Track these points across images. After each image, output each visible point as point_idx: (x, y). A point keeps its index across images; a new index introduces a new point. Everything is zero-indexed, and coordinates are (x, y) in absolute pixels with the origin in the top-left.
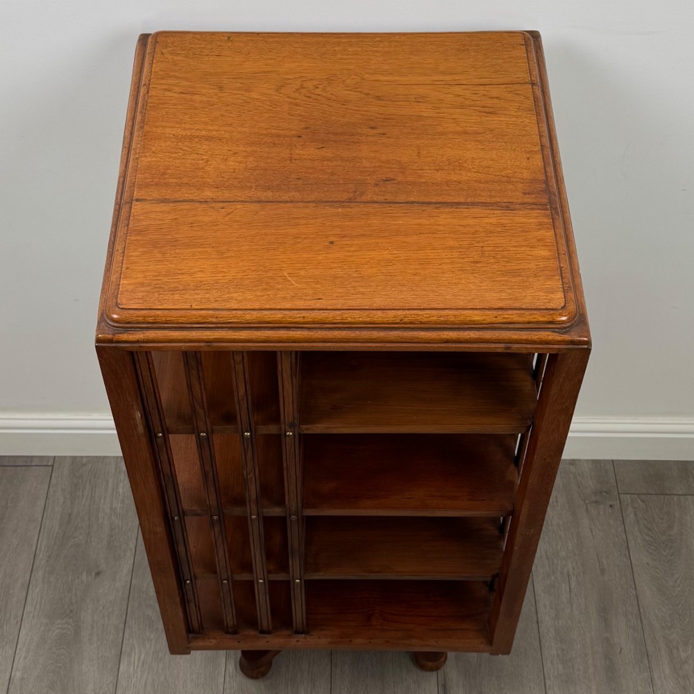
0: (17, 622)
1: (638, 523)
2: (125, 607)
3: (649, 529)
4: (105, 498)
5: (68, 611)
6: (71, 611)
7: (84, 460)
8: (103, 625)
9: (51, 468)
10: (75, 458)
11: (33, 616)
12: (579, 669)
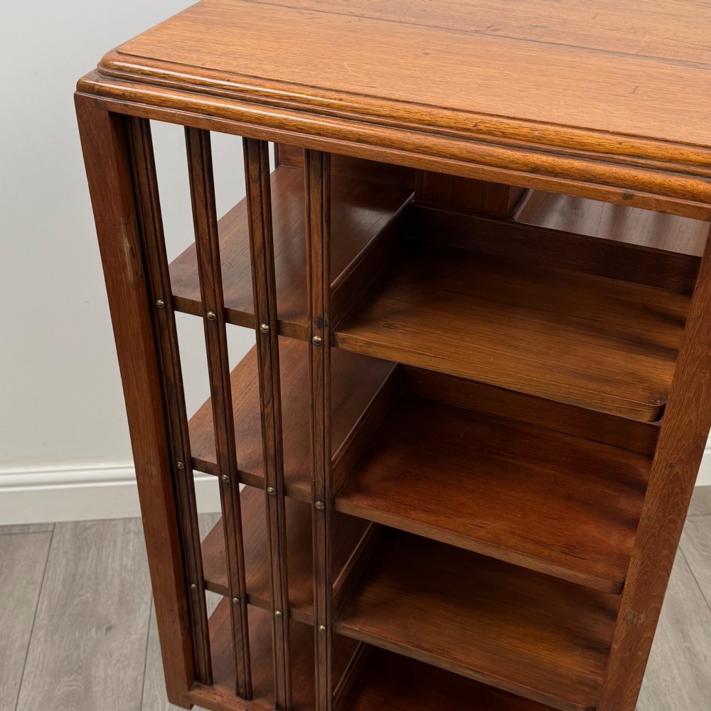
0: (16, 684)
2: (143, 659)
4: (113, 557)
5: (76, 668)
6: (80, 668)
7: (88, 524)
8: (119, 679)
9: (50, 535)
10: (77, 523)
11: (35, 676)
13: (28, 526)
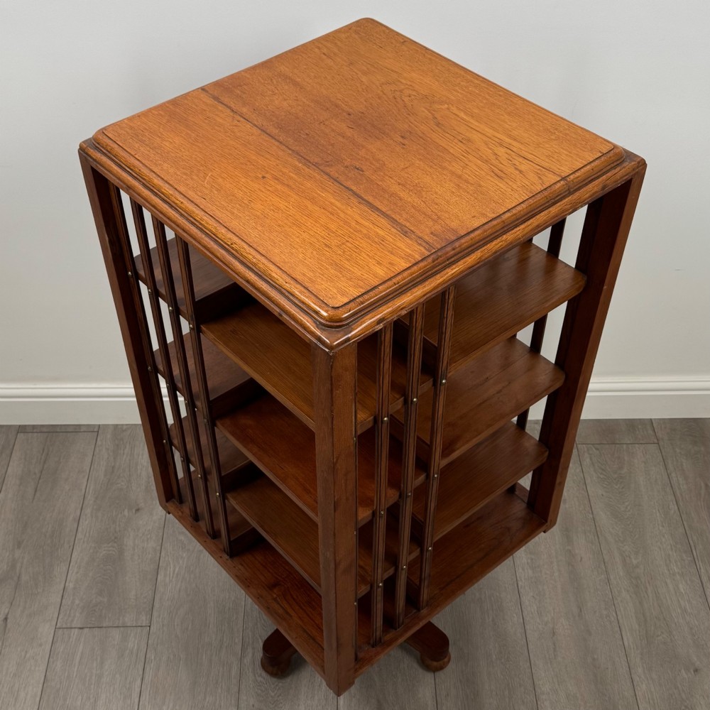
0: (70, 547)
1: (594, 465)
2: (161, 534)
3: (603, 470)
4: (143, 455)
5: (113, 538)
6: (116, 538)
7: (125, 427)
8: (143, 548)
9: (96, 433)
10: (116, 426)
11: (84, 542)
12: (546, 574)
13: (79, 426)
